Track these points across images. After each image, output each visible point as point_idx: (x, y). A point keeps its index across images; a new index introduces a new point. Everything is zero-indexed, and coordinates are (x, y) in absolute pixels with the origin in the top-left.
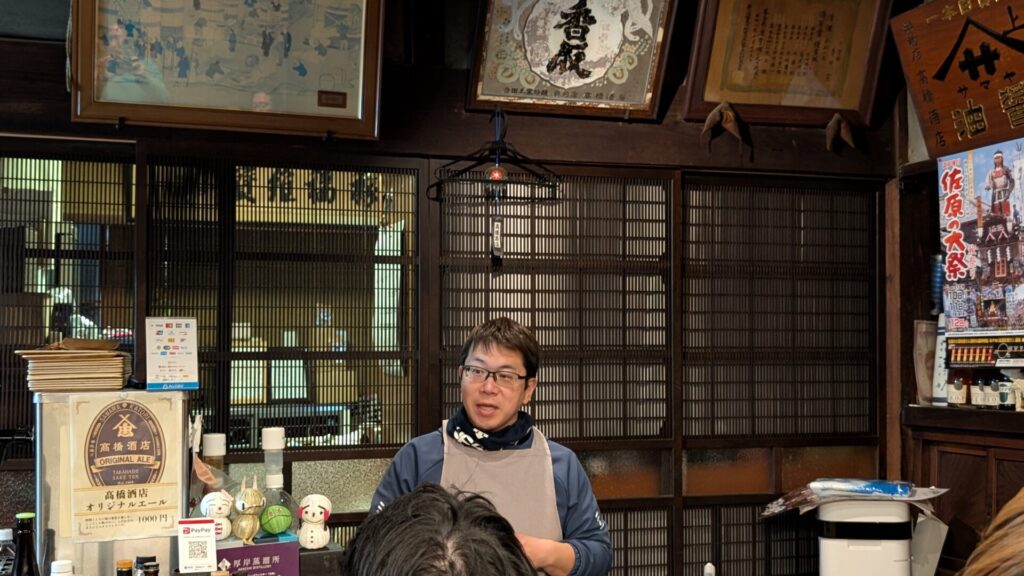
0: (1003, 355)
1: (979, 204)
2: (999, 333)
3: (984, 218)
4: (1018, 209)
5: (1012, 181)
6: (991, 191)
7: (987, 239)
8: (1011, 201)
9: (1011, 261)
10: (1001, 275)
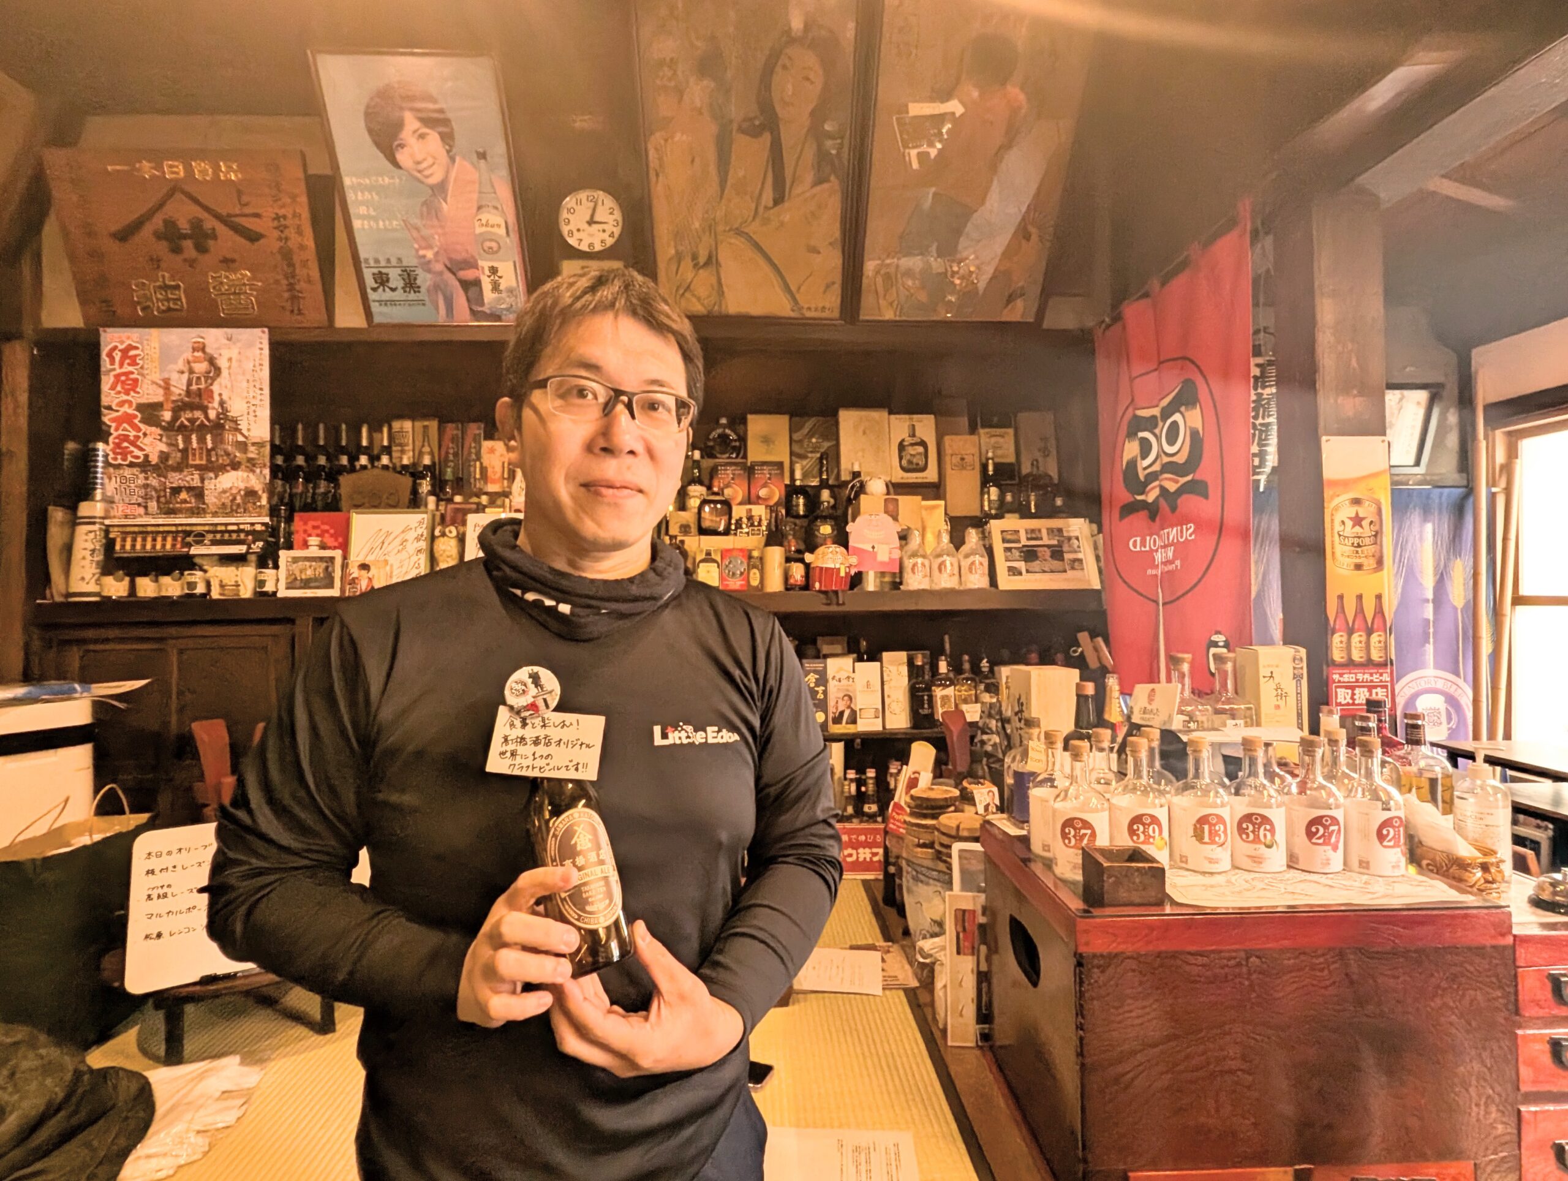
0: (198, 543)
1: (167, 386)
2: (194, 520)
3: (174, 401)
4: (225, 397)
5: (218, 371)
6: (186, 376)
7: (178, 423)
8: (216, 388)
9: (213, 449)
10: (198, 462)
